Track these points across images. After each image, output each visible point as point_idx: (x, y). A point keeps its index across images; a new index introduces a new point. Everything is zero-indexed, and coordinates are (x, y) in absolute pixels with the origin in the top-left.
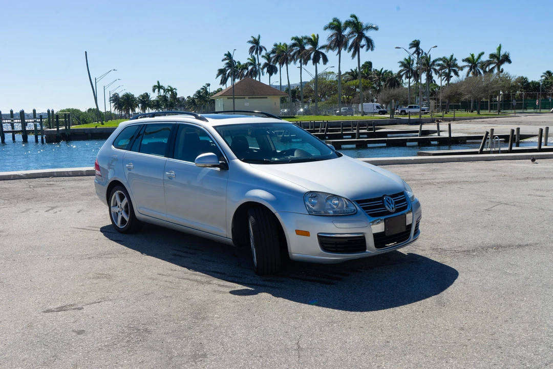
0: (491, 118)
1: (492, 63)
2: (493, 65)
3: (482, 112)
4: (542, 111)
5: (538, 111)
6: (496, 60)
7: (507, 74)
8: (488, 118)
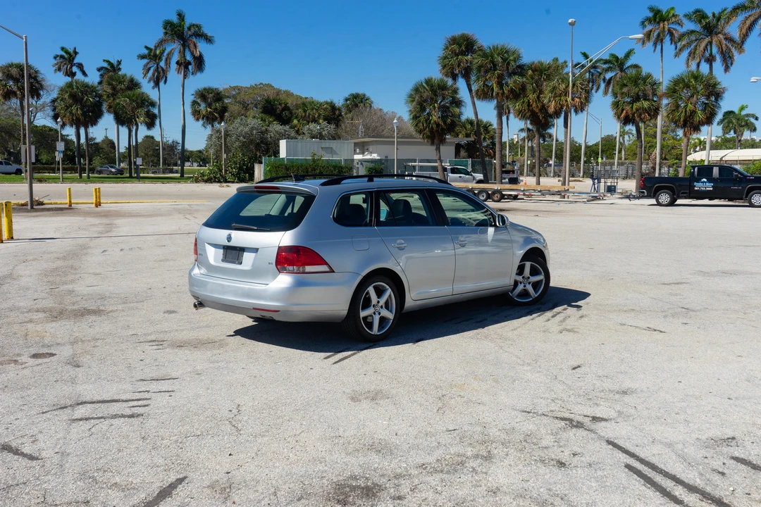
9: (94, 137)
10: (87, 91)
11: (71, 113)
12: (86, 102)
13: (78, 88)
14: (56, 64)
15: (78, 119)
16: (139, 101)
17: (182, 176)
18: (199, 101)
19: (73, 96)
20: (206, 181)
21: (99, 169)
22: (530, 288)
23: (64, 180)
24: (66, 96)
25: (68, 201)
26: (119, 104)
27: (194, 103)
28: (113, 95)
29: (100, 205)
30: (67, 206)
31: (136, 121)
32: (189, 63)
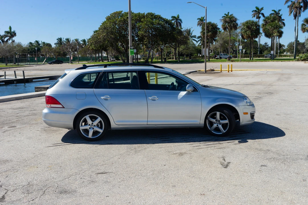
0: (15, 68)
1: (7, 36)
2: (8, 38)
3: (9, 64)
4: (39, 63)
5: (37, 63)
6: (9, 35)
7: (20, 43)
8: (17, 67)
9: (267, 42)
10: (253, 24)
11: (247, 34)
12: (252, 29)
13: (250, 23)
14: (253, 14)
15: (249, 36)
16: (275, 27)
17: (295, 58)
18: (305, 24)
19: (248, 27)
20: (303, 60)
21: (266, 55)
22: (220, 126)
23: (241, 61)
24: (245, 27)
25: (220, 70)
26: (266, 28)
27: (303, 25)
28: (266, 24)
29: (232, 71)
30: (220, 72)
31: (273, 35)
32: (302, 7)
